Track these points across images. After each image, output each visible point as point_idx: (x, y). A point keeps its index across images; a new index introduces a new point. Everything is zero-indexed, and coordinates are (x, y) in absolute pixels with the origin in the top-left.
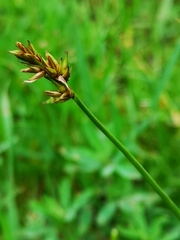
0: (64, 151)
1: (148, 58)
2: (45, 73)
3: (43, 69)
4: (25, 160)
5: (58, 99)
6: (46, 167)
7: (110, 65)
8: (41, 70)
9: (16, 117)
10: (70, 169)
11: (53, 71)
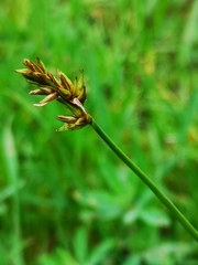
0: (78, 196)
1: (174, 87)
2: (58, 94)
3: (55, 90)
4: (32, 208)
5: (73, 125)
6: (57, 217)
7: (129, 96)
8: (53, 91)
9: (21, 158)
10: (86, 216)
11: (67, 92)
